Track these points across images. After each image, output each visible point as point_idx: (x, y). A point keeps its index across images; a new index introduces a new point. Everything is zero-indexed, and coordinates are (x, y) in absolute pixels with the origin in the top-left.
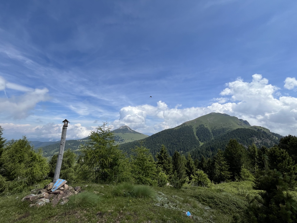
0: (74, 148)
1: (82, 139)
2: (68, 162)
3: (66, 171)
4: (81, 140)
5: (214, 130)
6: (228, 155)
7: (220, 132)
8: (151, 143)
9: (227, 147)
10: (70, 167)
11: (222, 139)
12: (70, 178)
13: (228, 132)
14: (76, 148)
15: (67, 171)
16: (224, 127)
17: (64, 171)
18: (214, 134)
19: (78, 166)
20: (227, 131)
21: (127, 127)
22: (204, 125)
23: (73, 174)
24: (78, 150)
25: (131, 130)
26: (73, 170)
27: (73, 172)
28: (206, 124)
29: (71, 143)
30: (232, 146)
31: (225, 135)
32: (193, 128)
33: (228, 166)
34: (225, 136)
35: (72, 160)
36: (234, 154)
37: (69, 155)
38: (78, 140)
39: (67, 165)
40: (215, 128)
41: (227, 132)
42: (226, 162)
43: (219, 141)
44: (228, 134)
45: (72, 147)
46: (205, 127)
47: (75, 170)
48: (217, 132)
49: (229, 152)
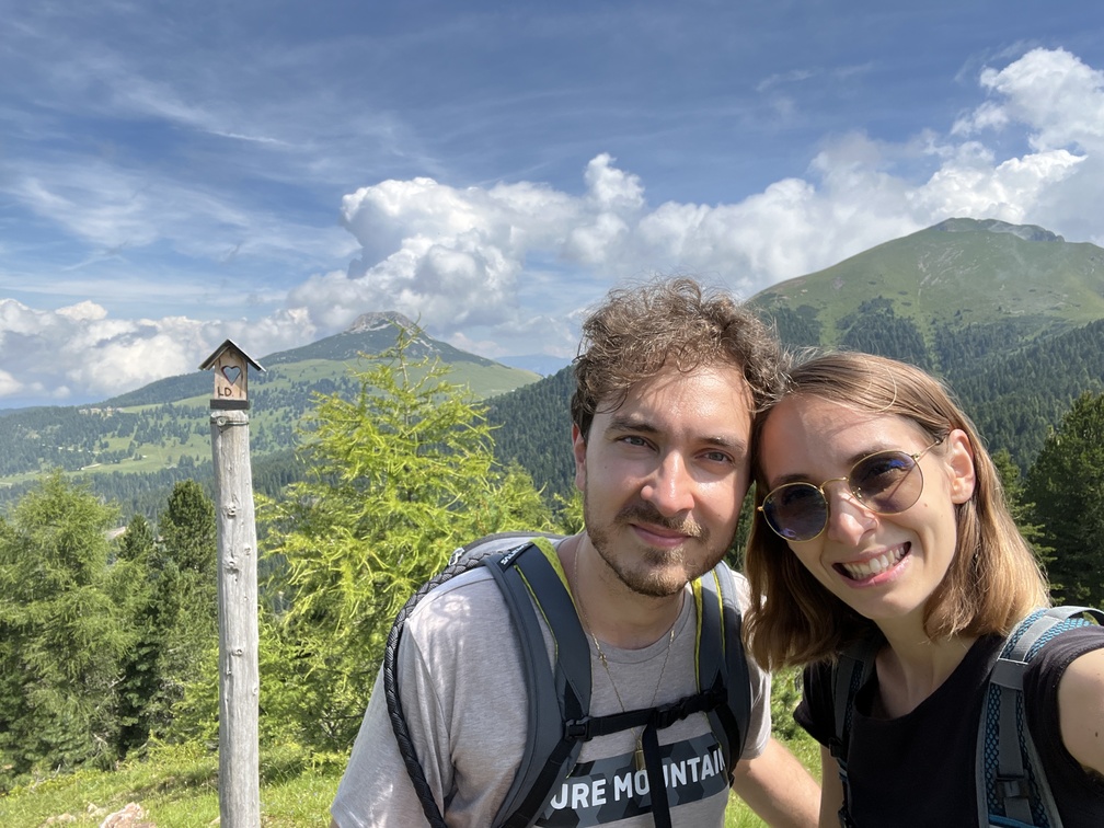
0: (70, 456)
1: (114, 402)
2: (63, 552)
3: (60, 603)
4: (103, 406)
5: (951, 335)
6: (1052, 486)
7: (984, 344)
8: (554, 420)
9: (1051, 443)
10: (81, 581)
11: (991, 387)
12: (93, 645)
13: (1035, 342)
14: (79, 455)
15: (68, 608)
16: (1016, 313)
17: (47, 605)
18: (946, 356)
19: (135, 572)
20: (1030, 338)
21: (402, 318)
22: (888, 302)
23: (111, 620)
24: (96, 467)
25: (429, 341)
26: (101, 597)
27: (104, 610)
28: (901, 298)
29: (43, 427)
30: (1081, 435)
31: (1011, 363)
32: (820, 324)
33: (1049, 549)
34: (1014, 367)
35: (85, 542)
36: (1091, 481)
37: (63, 510)
38: (88, 407)
39: (62, 574)
40: (957, 323)
41: (1027, 343)
42: (1039, 530)
43: (976, 399)
44: (1033, 354)
45: (55, 450)
46: (899, 312)
47: (117, 600)
48: (967, 342)
49: (1062, 469)
